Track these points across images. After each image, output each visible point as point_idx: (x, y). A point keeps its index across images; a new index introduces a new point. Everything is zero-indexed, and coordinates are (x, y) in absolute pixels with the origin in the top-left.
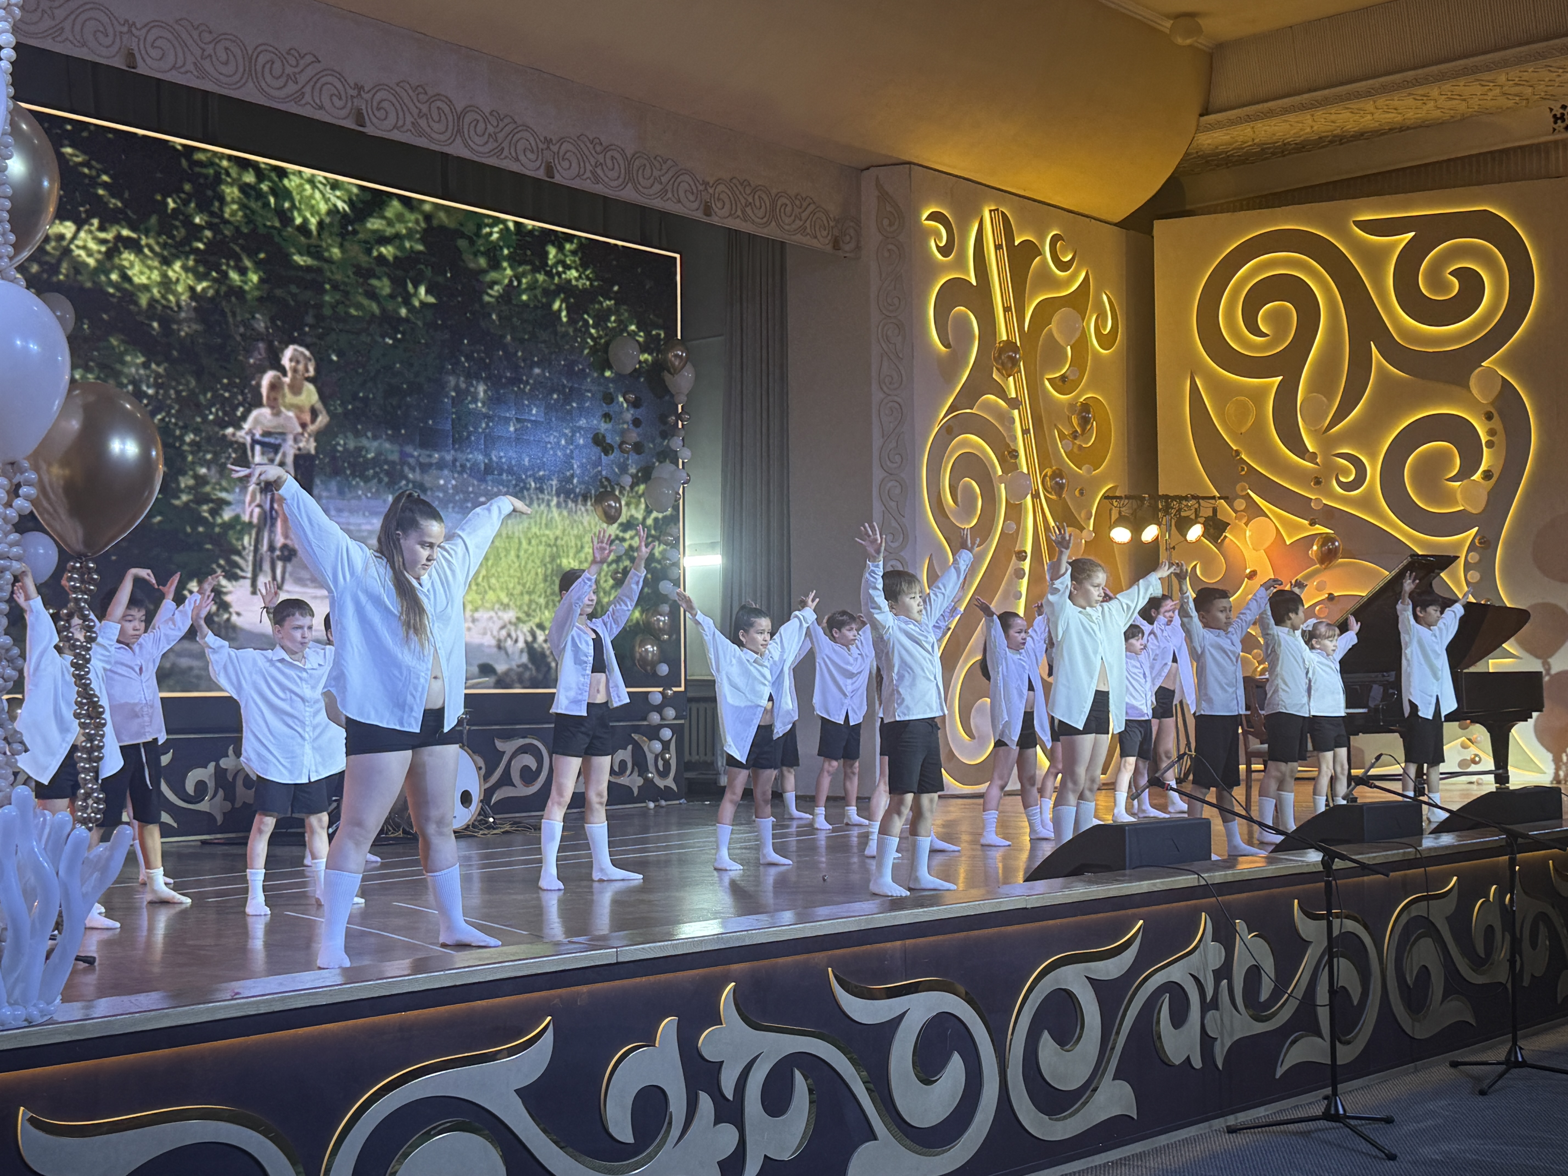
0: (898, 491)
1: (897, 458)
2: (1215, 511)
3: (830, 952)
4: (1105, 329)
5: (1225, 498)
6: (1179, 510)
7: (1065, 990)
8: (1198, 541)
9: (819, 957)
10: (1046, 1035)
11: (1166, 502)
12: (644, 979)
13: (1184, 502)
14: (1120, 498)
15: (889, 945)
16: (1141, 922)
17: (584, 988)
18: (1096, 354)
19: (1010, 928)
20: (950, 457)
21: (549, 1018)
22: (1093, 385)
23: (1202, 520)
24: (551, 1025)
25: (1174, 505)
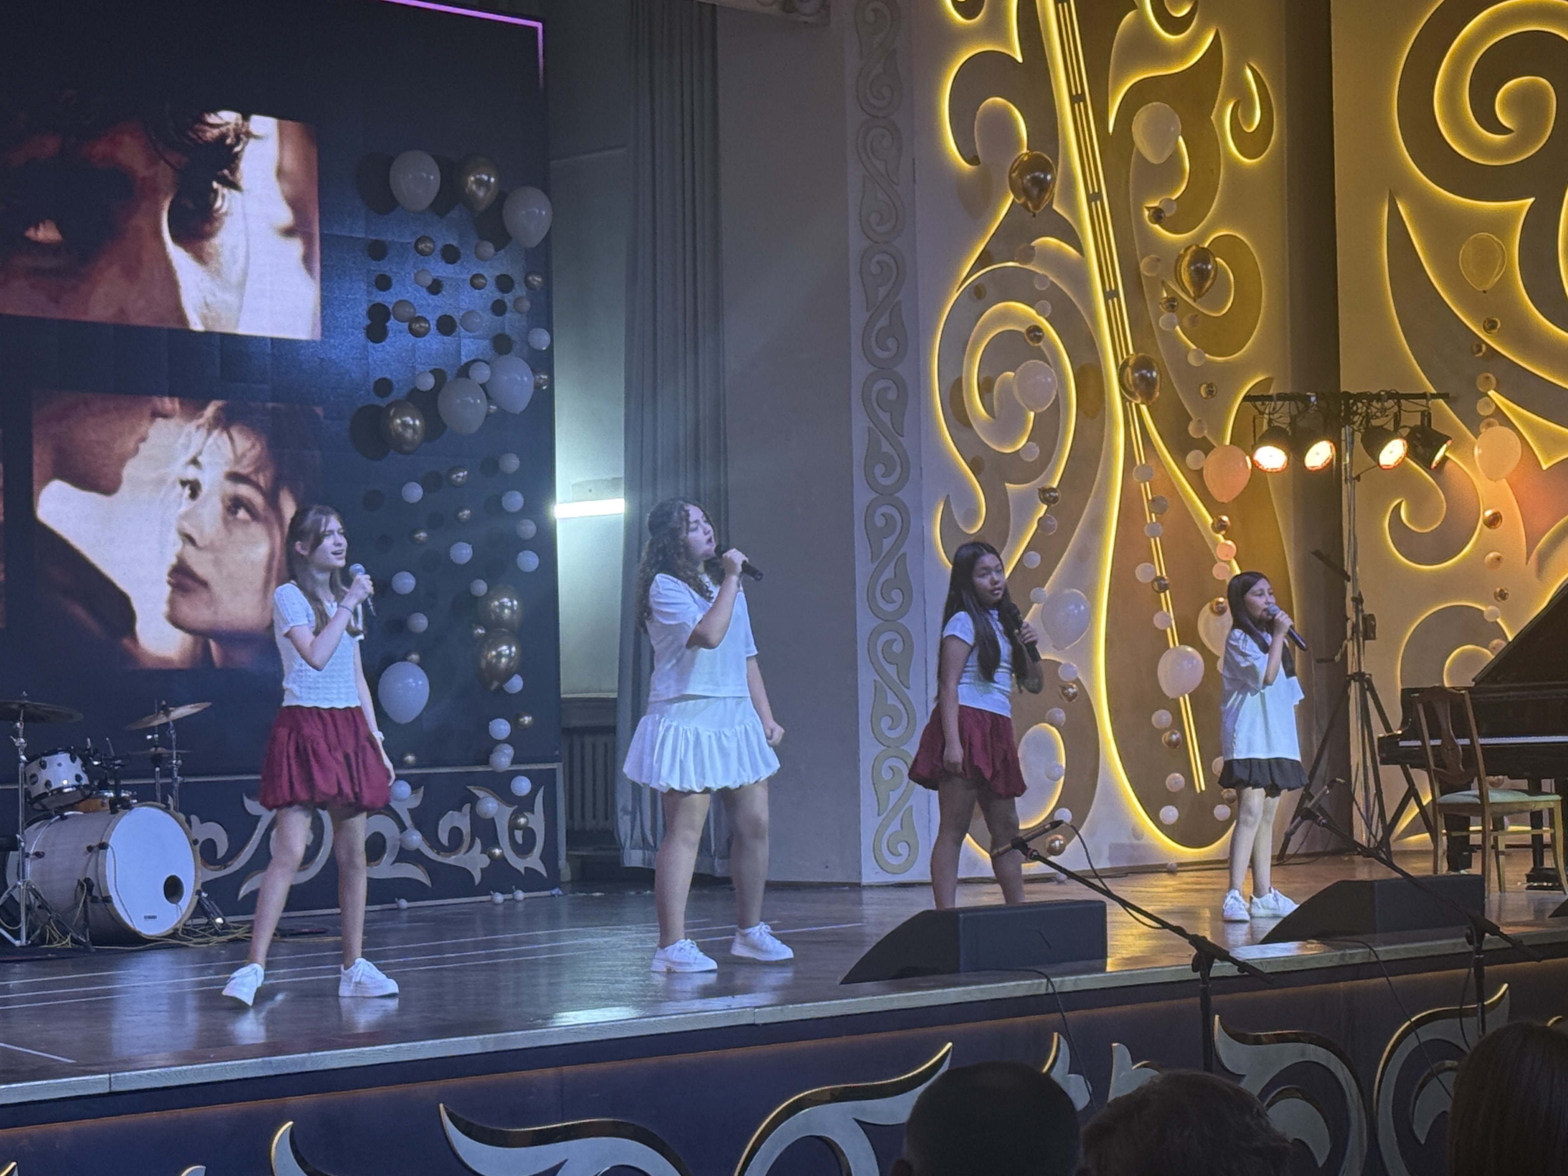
0: (892, 395)
1: (891, 343)
2: (1426, 416)
3: (442, 1083)
4: (1250, 124)
6: (1368, 417)
7: (821, 1139)
9: (423, 1089)
11: (1347, 404)
12: (154, 1115)
13: (1375, 404)
14: (1270, 398)
15: (535, 1074)
16: (950, 1045)
17: (64, 1127)
18: (1234, 167)
19: (731, 1052)
20: (979, 338)
21: (14, 1164)
23: (1405, 432)
24: (16, 1173)
25: (1358, 408)
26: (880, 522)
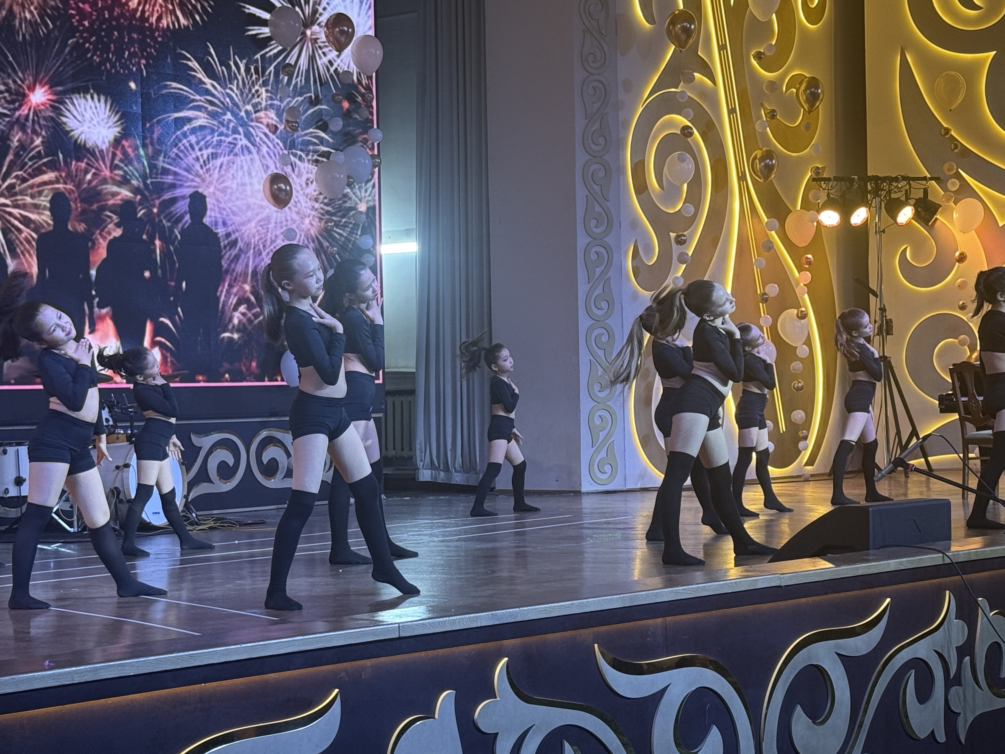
0: (601, 174)
1: (601, 140)
2: (926, 192)
3: (596, 629)
4: (812, 4)
5: (937, 179)
6: (889, 192)
7: (817, 667)
8: (908, 224)
9: (586, 634)
10: (799, 709)
11: (876, 184)
12: (423, 654)
13: (895, 184)
14: (829, 180)
15: (650, 622)
16: (888, 600)
17: (368, 663)
18: (804, 29)
19: (764, 606)
20: (655, 138)
21: (337, 690)
22: (799, 62)
23: (912, 202)
24: (339, 697)
25: (884, 187)
26: (593, 257)
